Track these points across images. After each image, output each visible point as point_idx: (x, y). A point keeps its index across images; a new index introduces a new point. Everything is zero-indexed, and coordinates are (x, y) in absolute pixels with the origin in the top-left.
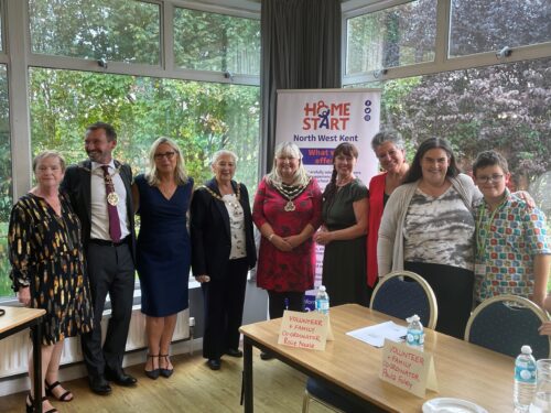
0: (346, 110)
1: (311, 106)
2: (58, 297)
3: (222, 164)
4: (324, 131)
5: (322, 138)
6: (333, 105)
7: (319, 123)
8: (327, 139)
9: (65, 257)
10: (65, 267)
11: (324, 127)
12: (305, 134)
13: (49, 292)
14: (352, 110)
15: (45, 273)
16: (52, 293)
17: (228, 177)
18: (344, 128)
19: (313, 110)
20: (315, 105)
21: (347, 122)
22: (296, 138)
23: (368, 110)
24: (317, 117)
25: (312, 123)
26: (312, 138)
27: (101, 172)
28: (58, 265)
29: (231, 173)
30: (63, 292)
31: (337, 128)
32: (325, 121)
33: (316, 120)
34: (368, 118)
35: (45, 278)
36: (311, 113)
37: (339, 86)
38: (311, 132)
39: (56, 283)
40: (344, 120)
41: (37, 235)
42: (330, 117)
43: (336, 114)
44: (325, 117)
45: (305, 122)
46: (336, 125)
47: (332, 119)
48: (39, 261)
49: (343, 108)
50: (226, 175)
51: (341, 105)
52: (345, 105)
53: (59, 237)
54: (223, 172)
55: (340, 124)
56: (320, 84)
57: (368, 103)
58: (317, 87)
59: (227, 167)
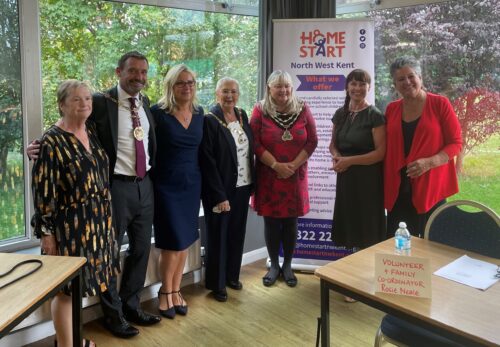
0: (341, 38)
1: (307, 35)
2: (90, 243)
3: (225, 91)
4: (320, 59)
5: (318, 65)
6: (329, 34)
7: (316, 50)
8: (324, 66)
9: (95, 198)
10: (96, 210)
11: (321, 55)
12: (302, 61)
13: (80, 239)
14: (347, 38)
15: (76, 218)
16: (83, 240)
17: (232, 105)
18: (340, 56)
19: (310, 38)
20: (311, 33)
21: (343, 50)
22: (293, 65)
23: (363, 39)
24: (313, 45)
25: (308, 51)
26: (310, 65)
27: (127, 104)
28: (89, 208)
29: (234, 100)
30: (95, 238)
31: (334, 56)
32: (321, 49)
33: (312, 48)
34: (363, 46)
35: (76, 224)
36: (307, 42)
37: (333, 16)
38: (308, 59)
39: (88, 228)
40: (340, 48)
41: (69, 176)
42: (326, 45)
43: (332, 42)
44: (321, 45)
45: (302, 49)
46: (332, 52)
47: (328, 48)
48: (68, 204)
49: (339, 37)
50: (229, 102)
51: (336, 34)
52: (341, 33)
53: (91, 177)
54: (226, 100)
55: (336, 52)
56: (315, 14)
57: (363, 32)
58: (311, 17)
59: (230, 95)
